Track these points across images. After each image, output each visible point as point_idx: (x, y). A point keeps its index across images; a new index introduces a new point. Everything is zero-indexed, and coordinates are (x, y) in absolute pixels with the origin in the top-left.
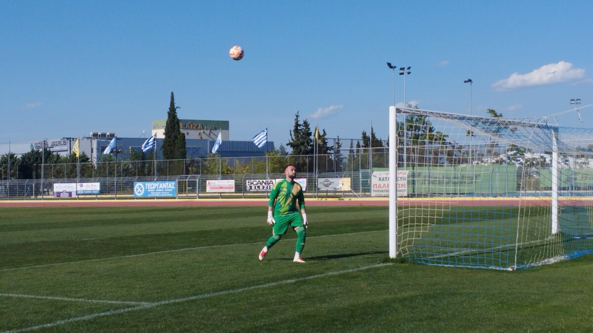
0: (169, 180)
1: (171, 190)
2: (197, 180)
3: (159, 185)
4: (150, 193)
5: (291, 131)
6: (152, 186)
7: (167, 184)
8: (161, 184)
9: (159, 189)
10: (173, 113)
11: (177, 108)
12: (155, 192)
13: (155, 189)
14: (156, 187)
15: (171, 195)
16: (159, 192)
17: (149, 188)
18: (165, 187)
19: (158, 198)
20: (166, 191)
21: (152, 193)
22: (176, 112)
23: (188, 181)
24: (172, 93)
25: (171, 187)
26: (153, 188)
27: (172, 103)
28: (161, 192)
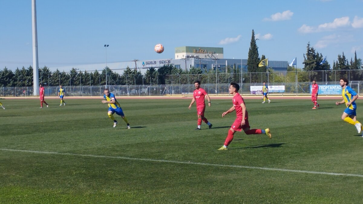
0: (336, 84)
1: (339, 90)
2: (358, 84)
3: (329, 88)
4: (323, 92)
5: (304, 54)
6: (324, 88)
7: (336, 86)
8: (331, 86)
9: (329, 89)
10: (254, 43)
11: (256, 39)
12: (327, 91)
13: (327, 90)
14: (327, 88)
15: (338, 93)
16: (330, 91)
17: (322, 89)
18: (334, 89)
19: (328, 95)
20: (335, 91)
21: (324, 92)
22: (256, 42)
23: (352, 85)
24: (253, 30)
25: (338, 88)
26: (325, 89)
27: (253, 37)
28: (331, 91)
